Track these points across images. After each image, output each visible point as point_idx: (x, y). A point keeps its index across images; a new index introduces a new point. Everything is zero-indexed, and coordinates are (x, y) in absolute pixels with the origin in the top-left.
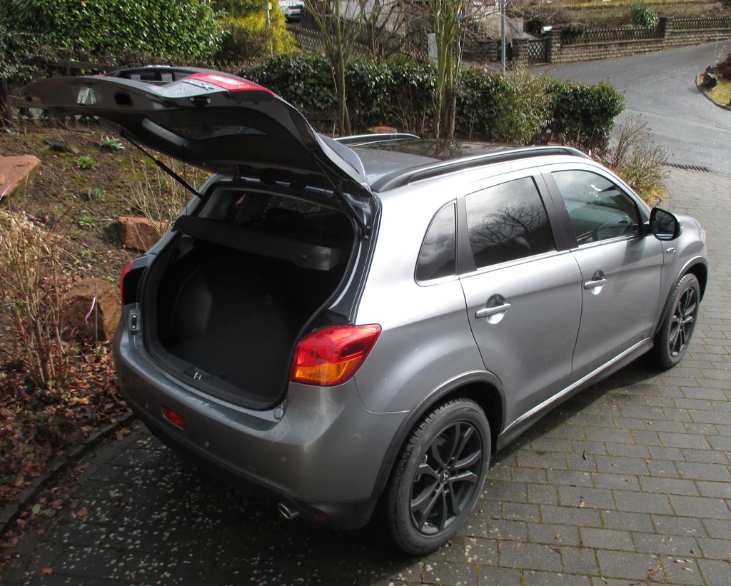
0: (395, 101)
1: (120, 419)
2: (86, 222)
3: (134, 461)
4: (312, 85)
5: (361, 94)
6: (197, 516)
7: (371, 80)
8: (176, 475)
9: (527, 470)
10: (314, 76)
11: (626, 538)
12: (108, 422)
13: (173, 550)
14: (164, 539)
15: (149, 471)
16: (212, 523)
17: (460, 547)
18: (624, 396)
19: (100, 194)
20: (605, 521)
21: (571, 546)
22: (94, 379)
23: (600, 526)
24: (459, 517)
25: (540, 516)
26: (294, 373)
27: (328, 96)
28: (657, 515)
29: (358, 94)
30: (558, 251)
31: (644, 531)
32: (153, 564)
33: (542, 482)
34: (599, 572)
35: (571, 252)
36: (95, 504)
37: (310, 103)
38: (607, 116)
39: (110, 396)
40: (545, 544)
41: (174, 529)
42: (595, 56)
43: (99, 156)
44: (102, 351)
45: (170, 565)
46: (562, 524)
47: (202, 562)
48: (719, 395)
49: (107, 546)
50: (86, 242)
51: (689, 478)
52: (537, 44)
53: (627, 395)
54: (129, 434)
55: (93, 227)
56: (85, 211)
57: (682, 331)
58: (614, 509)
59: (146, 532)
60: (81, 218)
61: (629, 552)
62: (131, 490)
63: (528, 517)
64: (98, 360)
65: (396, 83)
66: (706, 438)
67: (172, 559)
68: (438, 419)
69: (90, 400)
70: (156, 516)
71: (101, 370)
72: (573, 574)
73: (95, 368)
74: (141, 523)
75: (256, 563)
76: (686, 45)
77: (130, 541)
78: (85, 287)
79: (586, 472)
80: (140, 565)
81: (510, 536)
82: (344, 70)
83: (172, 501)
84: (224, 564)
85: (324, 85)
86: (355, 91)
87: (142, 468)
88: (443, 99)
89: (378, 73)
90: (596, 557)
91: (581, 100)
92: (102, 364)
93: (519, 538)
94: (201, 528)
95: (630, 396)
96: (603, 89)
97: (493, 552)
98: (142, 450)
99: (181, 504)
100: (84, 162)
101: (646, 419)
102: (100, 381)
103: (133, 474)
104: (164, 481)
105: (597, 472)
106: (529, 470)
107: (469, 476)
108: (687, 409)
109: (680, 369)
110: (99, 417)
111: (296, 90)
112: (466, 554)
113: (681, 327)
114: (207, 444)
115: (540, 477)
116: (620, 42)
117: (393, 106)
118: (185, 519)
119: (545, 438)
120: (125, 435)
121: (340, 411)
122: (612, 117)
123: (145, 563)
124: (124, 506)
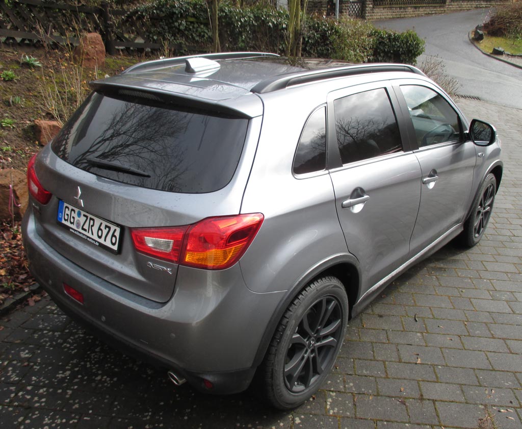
0: (255, 38)
1: (32, 288)
2: (8, 123)
3: (43, 324)
4: (192, 22)
5: (230, 31)
6: (97, 375)
7: (237, 21)
8: (79, 337)
9: (371, 331)
10: (194, 16)
11: (458, 390)
12: (21, 290)
13: (74, 407)
14: (68, 396)
15: (56, 333)
16: (110, 380)
17: (322, 401)
18: (441, 269)
19: (20, 101)
20: (439, 375)
21: (414, 399)
22: (11, 253)
23: (436, 380)
24: (322, 375)
25: (386, 372)
26: (185, 257)
27: (204, 32)
28: (479, 369)
29: (227, 32)
30: (405, 151)
31: (471, 384)
32: (56, 421)
33: (384, 341)
34: (439, 422)
35: (413, 152)
36: (7, 364)
37: (190, 37)
38: (412, 56)
39: (24, 268)
40: (392, 397)
41: (76, 387)
42: (397, 15)
43: (20, 71)
44: (18, 230)
45: (71, 422)
46: (405, 379)
47: (100, 418)
48: (512, 268)
49: (16, 404)
50: (7, 140)
51: (500, 337)
52: (356, 4)
53: (442, 268)
54: (39, 301)
55: (13, 127)
56: (7, 115)
57: (483, 218)
58: (445, 365)
59: (51, 390)
60: (3, 120)
61: (461, 403)
62: (39, 351)
63: (376, 372)
64: (15, 237)
65: (256, 24)
66: (507, 303)
67: (73, 415)
68: (309, 296)
69: (6, 272)
70: (60, 376)
71: (17, 246)
72: (418, 424)
73: (12, 244)
74: (47, 382)
75: (148, 418)
76: (461, 10)
77: (36, 399)
78: (4, 176)
79: (418, 332)
80: (44, 422)
81: (363, 390)
82: (217, 12)
83: (75, 361)
84: (120, 420)
85: (201, 24)
86: (225, 29)
87: (49, 331)
88: (292, 37)
89: (243, 16)
90: (435, 408)
91: (394, 43)
92: (18, 241)
93: (370, 391)
94: (100, 386)
95: (445, 268)
96: (410, 35)
97: (350, 405)
98: (51, 315)
99: (82, 363)
100: (7, 75)
101: (460, 288)
102: (16, 256)
103: (42, 336)
104: (69, 343)
105: (427, 332)
106: (373, 331)
107: (331, 341)
108: (490, 280)
109: (480, 247)
110: (13, 286)
111: (179, 26)
112: (328, 407)
113: (482, 215)
114: (104, 318)
115: (382, 337)
116: (415, 5)
117: (254, 42)
118: (86, 378)
119: (383, 303)
120: (36, 302)
121: (225, 294)
122: (415, 57)
123: (49, 420)
124: (33, 366)
